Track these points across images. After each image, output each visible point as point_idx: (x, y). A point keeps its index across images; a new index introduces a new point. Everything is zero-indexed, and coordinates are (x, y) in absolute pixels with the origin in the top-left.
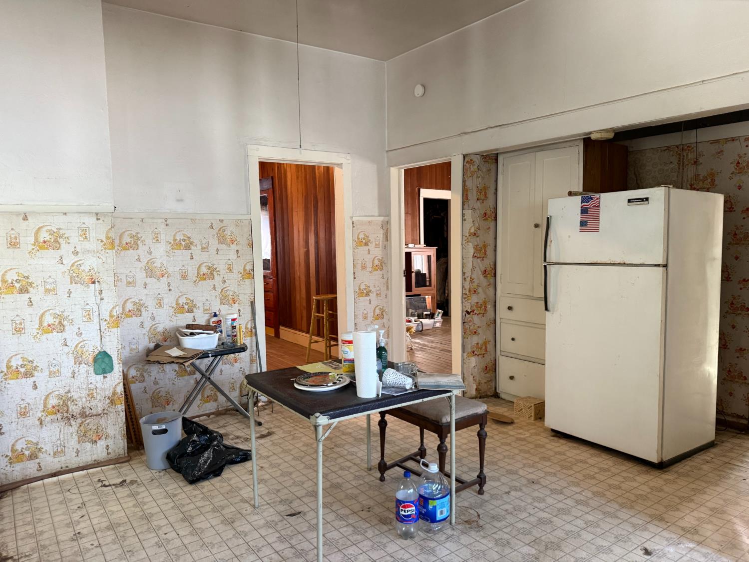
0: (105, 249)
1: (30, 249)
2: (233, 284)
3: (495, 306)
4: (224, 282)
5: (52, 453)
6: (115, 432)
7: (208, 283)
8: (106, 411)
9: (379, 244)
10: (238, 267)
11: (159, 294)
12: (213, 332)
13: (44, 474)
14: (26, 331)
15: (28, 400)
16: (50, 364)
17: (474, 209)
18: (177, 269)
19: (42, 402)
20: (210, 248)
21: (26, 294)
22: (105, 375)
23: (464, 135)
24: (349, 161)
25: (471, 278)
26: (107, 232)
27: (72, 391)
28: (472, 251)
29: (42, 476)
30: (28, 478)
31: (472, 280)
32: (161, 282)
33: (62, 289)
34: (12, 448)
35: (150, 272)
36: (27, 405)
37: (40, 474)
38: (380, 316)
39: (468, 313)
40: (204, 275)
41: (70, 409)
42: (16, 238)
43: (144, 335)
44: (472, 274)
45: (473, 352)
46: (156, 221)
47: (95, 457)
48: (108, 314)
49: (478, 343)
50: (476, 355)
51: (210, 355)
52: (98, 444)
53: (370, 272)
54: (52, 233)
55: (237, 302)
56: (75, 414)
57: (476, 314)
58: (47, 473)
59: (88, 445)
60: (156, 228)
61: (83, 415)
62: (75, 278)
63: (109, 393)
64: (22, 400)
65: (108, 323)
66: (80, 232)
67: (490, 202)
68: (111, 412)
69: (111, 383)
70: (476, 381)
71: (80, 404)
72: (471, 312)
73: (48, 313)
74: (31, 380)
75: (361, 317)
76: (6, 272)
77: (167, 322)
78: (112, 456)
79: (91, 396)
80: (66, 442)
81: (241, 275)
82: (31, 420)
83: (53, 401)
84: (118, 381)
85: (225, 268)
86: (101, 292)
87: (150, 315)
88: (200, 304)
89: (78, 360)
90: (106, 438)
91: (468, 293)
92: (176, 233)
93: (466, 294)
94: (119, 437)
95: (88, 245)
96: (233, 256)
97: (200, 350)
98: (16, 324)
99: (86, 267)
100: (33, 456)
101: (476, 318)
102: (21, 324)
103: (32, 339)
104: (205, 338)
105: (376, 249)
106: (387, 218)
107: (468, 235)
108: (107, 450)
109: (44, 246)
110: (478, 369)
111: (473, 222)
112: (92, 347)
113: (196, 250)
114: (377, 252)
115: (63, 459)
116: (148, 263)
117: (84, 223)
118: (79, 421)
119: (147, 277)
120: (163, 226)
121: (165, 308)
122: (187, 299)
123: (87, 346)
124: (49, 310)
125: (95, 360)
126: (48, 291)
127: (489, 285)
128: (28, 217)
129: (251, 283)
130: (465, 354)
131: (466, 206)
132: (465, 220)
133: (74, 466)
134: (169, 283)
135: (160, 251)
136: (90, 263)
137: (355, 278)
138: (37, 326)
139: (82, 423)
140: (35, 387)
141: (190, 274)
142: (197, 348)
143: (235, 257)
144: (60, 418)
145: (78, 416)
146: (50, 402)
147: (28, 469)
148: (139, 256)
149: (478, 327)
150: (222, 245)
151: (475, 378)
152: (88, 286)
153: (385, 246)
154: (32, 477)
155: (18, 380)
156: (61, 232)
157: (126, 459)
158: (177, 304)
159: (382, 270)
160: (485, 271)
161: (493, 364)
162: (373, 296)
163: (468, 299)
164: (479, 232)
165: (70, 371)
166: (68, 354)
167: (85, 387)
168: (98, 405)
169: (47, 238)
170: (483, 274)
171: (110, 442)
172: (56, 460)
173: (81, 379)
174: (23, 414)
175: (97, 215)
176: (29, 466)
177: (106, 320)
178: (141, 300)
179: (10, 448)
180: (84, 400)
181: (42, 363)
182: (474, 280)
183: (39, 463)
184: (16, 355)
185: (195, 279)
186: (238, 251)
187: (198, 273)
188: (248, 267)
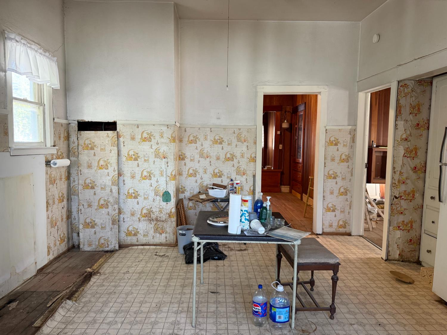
0: (170, 142)
1: (139, 141)
2: (244, 164)
3: (423, 195)
4: (239, 163)
5: (143, 235)
6: (170, 231)
7: (231, 163)
8: (166, 220)
9: (346, 145)
10: (247, 155)
11: (205, 167)
12: (223, 189)
13: (139, 244)
14: (136, 178)
15: (135, 209)
16: (144, 194)
17: (406, 121)
18: (215, 154)
19: (140, 210)
20: (232, 144)
21: (137, 161)
22: (167, 203)
23: (399, 66)
24: (327, 90)
25: (400, 172)
26: (172, 134)
27: (152, 208)
28: (402, 151)
29: (138, 244)
30: (133, 244)
31: (401, 174)
32: (207, 160)
33: (151, 160)
34: (128, 229)
35: (201, 155)
36: (134, 211)
37: (137, 243)
38: (345, 193)
39: (396, 198)
40: (228, 158)
41: (151, 216)
42: (134, 136)
43: (197, 186)
44: (401, 169)
45: (399, 227)
46: (206, 129)
47: (160, 241)
48: (170, 174)
49: (403, 221)
50: (401, 229)
51: (219, 201)
52: (162, 235)
53: (338, 163)
54: (148, 134)
55: (246, 174)
56: (153, 218)
57: (403, 199)
58: (140, 244)
59: (158, 235)
60: (206, 133)
61: (157, 220)
62: (157, 155)
63: (168, 211)
64: (133, 208)
65: (170, 178)
66: (160, 134)
67: (423, 115)
68: (169, 221)
69: (170, 207)
70: (399, 249)
71: (156, 214)
72: (399, 197)
73: (145, 171)
74: (136, 200)
75: (328, 192)
76: (129, 151)
77: (208, 181)
78: (168, 242)
79: (161, 211)
80: (149, 231)
81: (248, 160)
82: (136, 218)
83: (145, 211)
84: (173, 206)
85: (240, 155)
86: (167, 163)
87: (200, 177)
88: (225, 174)
89: (156, 195)
90: (166, 233)
91: (397, 183)
92: (215, 136)
93: (395, 184)
94: (171, 234)
95: (163, 140)
96: (244, 149)
97: (213, 197)
98: (132, 174)
99: (161, 151)
100: (135, 235)
101: (403, 202)
102: (134, 174)
103: (138, 182)
104: (218, 191)
105: (343, 148)
106: (354, 128)
107: (399, 140)
108: (166, 239)
109: (144, 140)
110: (402, 240)
111: (405, 130)
112: (163, 188)
113: (225, 145)
114: (344, 150)
115: (147, 238)
116: (201, 150)
117: (162, 130)
118: (155, 222)
119: (200, 157)
120: (209, 132)
121: (208, 174)
122: (219, 170)
123: (160, 188)
124: (145, 169)
125: (163, 195)
126: (145, 160)
127: (418, 179)
128: (139, 126)
129: (254, 165)
130: (391, 228)
131: (399, 118)
132: (397, 129)
133: (151, 243)
134: (210, 161)
135: (207, 145)
136: (164, 148)
137: (325, 166)
138: (140, 176)
139: (156, 223)
140: (138, 203)
141: (221, 157)
142: (213, 196)
143: (246, 149)
144: (147, 219)
145: (155, 220)
146: (144, 211)
147: (133, 240)
148: (197, 147)
149: (405, 209)
150: (239, 143)
151: (398, 246)
152: (162, 160)
153: (352, 146)
154: (134, 244)
155: (131, 199)
156: (152, 133)
157: (174, 245)
158: (214, 172)
159: (347, 162)
160: (415, 168)
161: (418, 239)
162: (339, 180)
163: (397, 188)
164: (410, 138)
165: (153, 198)
166: (152, 190)
167: (158, 207)
168: (164, 217)
169: (146, 136)
170: (412, 170)
171: (168, 235)
172: (144, 238)
173: (157, 202)
174: (133, 215)
175: (167, 126)
176: (133, 238)
177: (169, 177)
178: (197, 169)
179: (127, 229)
180: (157, 213)
181: (141, 193)
182: (403, 174)
183: (137, 238)
184: (131, 188)
185: (223, 160)
186: (247, 146)
187: (225, 157)
188: (253, 156)
